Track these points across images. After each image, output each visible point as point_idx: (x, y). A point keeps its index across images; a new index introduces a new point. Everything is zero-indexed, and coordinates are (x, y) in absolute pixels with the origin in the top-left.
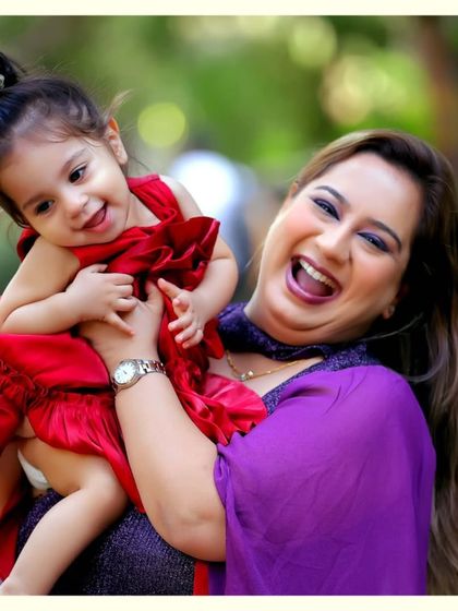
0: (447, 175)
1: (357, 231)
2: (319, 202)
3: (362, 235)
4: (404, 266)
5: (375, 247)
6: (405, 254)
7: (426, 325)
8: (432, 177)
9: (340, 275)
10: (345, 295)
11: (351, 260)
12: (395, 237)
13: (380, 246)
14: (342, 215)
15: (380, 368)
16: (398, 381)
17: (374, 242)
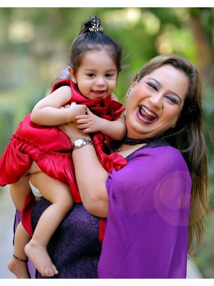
0: (197, 73)
1: (165, 96)
2: (150, 84)
3: (167, 97)
4: (181, 108)
5: (171, 102)
6: (182, 104)
7: (188, 131)
8: (192, 74)
9: (158, 113)
10: (160, 120)
11: (163, 107)
12: (179, 98)
13: (174, 101)
14: (159, 89)
15: (170, 147)
16: (177, 152)
17: (171, 100)
